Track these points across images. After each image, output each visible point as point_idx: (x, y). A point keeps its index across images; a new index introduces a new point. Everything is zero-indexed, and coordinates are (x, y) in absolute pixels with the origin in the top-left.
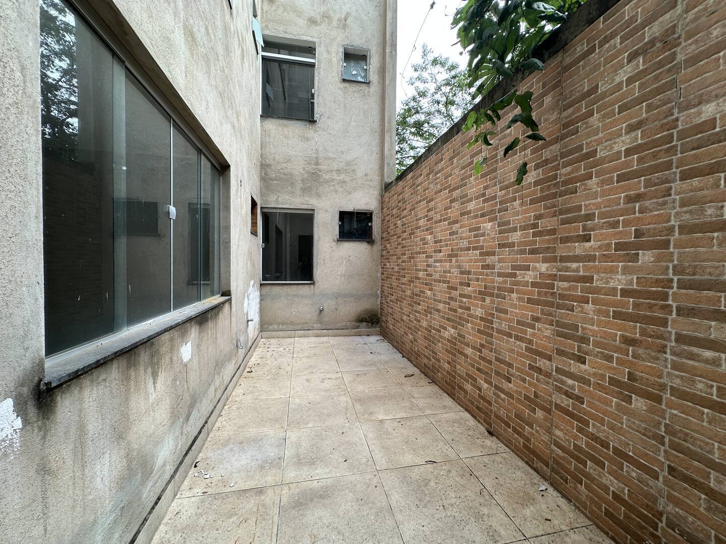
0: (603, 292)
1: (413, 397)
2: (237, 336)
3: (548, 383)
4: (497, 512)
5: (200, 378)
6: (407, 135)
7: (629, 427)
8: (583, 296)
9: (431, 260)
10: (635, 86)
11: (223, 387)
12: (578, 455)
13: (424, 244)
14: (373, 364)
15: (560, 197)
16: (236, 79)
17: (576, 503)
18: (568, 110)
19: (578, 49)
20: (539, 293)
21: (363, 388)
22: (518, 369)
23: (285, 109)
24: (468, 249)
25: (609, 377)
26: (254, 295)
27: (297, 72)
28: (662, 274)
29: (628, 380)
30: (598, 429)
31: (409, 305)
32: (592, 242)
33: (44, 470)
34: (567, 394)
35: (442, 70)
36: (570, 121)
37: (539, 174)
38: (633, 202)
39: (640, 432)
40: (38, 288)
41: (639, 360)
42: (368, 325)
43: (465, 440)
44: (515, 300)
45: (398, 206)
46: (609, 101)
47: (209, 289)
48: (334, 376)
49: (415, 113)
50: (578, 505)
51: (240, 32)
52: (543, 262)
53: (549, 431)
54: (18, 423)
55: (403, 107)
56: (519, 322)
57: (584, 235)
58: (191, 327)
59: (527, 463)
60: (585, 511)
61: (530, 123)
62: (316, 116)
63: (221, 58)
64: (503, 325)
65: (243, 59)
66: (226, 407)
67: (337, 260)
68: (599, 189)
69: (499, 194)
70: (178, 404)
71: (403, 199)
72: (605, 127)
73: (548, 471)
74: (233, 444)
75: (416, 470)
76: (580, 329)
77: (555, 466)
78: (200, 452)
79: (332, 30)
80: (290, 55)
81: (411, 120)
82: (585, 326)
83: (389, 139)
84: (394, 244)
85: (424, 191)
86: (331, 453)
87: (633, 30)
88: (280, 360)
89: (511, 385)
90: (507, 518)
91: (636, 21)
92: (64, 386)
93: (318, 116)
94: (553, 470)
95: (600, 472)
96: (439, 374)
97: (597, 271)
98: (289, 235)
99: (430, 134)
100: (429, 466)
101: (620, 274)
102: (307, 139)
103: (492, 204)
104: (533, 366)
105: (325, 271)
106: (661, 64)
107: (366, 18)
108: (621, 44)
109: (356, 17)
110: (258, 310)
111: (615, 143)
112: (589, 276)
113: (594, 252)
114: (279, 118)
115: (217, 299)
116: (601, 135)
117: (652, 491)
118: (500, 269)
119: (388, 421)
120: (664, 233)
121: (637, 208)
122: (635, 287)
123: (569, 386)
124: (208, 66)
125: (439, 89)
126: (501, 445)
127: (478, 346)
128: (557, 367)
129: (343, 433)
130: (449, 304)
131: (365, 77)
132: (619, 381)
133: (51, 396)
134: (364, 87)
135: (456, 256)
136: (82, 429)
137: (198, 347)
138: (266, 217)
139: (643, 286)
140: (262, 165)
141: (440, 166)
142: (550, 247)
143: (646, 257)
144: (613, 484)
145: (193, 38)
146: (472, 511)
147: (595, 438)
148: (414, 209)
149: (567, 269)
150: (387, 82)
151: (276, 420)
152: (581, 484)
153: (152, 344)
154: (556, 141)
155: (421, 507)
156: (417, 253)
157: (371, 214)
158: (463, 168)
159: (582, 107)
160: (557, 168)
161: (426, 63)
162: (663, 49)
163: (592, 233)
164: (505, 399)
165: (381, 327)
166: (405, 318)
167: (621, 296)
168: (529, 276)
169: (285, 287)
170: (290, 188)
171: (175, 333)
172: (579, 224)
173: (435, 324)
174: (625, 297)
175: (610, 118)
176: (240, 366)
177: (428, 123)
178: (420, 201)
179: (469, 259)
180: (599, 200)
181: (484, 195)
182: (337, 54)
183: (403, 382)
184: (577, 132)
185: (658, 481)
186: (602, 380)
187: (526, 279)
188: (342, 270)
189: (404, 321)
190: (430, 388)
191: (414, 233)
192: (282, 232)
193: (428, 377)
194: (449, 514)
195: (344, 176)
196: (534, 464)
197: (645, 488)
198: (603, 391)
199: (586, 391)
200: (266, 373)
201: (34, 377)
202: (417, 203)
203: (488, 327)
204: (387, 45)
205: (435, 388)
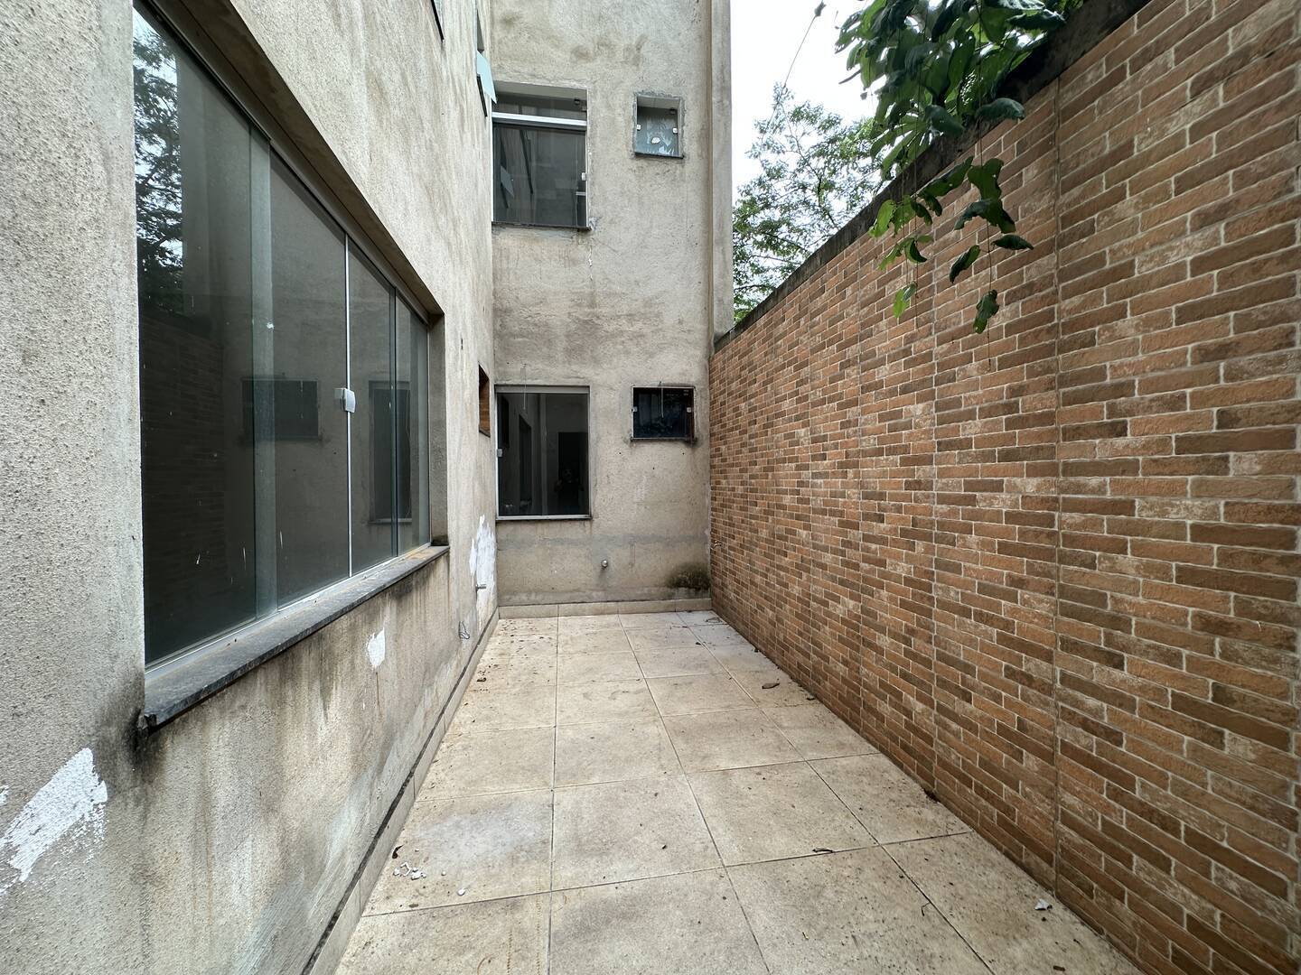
0: (1154, 530)
1: (781, 727)
2: (459, 618)
3: (1047, 704)
4: (958, 950)
5: (400, 695)
6: (749, 248)
7: (1221, 792)
8: (1113, 540)
9: (805, 475)
10: (1210, 139)
11: (438, 710)
12: (1113, 843)
13: (791, 444)
14: (703, 664)
15: (1060, 352)
16: (451, 161)
17: (1112, 936)
18: (1072, 191)
19: (1090, 77)
20: (1022, 534)
21: (689, 710)
22: (984, 677)
23: (532, 211)
24: (879, 452)
25: (1173, 694)
26: (486, 540)
27: (553, 143)
28: (1280, 496)
29: (1213, 700)
30: (1153, 793)
31: (766, 555)
32: (1129, 436)
33: (145, 876)
34: (1085, 724)
35: (810, 128)
36: (1077, 210)
37: (1017, 312)
38: (1213, 360)
39: (1243, 803)
40: (133, 547)
41: (1237, 662)
42: (689, 593)
43: (884, 809)
44: (975, 546)
45: (740, 376)
46: (1155, 170)
47: (410, 534)
48: (633, 687)
49: (762, 209)
50: (1115, 939)
51: (456, 80)
52: (1028, 476)
53: (1051, 795)
54: (102, 793)
55: (741, 198)
56: (982, 589)
57: (1112, 424)
58: (384, 604)
59: (1007, 854)
60: (1131, 953)
61: (999, 217)
62: (590, 222)
63: (427, 125)
64: (952, 594)
65: (462, 125)
66: (443, 746)
67: (632, 475)
68: (1140, 337)
69: (937, 349)
70: (365, 745)
71: (750, 363)
72: (1149, 221)
73: (1052, 874)
74: (459, 814)
75: (797, 866)
76: (1109, 602)
77: (1065, 862)
78: (402, 829)
79: (615, 68)
80: (538, 114)
81: (756, 221)
82: (1119, 595)
83: (721, 256)
84: (735, 446)
85: (790, 348)
86: (637, 833)
87: (1201, 34)
88: (534, 658)
89: (970, 707)
90: (978, 964)
91: (1207, 19)
92: (177, 720)
93: (592, 219)
94: (1061, 870)
95: (1160, 878)
96: (828, 683)
97: (1142, 491)
98: (544, 433)
99: (793, 246)
100: (820, 858)
101: (1189, 496)
102: (574, 262)
103: (924, 369)
104: (1014, 671)
105: (610, 496)
106: (1263, 96)
107: (675, 43)
108: (1177, 62)
109: (656, 43)
110: (492, 569)
111: (1171, 249)
112: (1125, 502)
113: (1134, 455)
114: (524, 226)
115: (424, 552)
116: (1140, 235)
117: (1272, 918)
118: (942, 489)
119: (737, 773)
120: (1281, 417)
121: (1222, 372)
122: (1222, 521)
123: (1090, 711)
124: (407, 141)
125: (805, 162)
126: (952, 818)
127: (903, 633)
128: (1064, 675)
129: (656, 795)
130: (843, 553)
131: (675, 146)
132: (1195, 702)
133: (155, 740)
134: (673, 165)
135: (856, 465)
136: (206, 797)
137: (395, 639)
138: (503, 401)
139: (1240, 521)
140: (495, 310)
141: (819, 302)
142: (1042, 448)
143: (1243, 464)
144: (1190, 903)
145: (382, 93)
146: (909, 947)
147: (1150, 813)
148: (772, 380)
149: (1079, 488)
150: (715, 155)
151: (534, 770)
152: (1122, 899)
153: (321, 638)
154: (1049, 249)
155: (812, 939)
156: (778, 461)
157: (691, 391)
158: (864, 305)
159: (1101, 184)
160: (1053, 298)
161: (781, 117)
162: (1267, 68)
163: (1128, 419)
164: (959, 732)
165: (713, 595)
166: (758, 579)
167: (1192, 540)
168: (1002, 502)
169: (540, 525)
170: (545, 349)
171: (357, 616)
172: (1101, 403)
173: (818, 590)
174: (1204, 541)
175: (1159, 202)
176: (465, 669)
177: (789, 224)
178: (783, 367)
179: (881, 472)
180: (1141, 357)
181: (907, 352)
182: (624, 110)
183: (760, 698)
184: (1092, 230)
185: (1286, 900)
186: (1158, 701)
187: (996, 507)
188: (640, 493)
189: (756, 585)
190: (812, 708)
191: (772, 425)
192: (530, 428)
193: (806, 688)
194: (866, 954)
195: (640, 324)
196: (1021, 857)
197: (1259, 913)
198: (1161, 720)
199: (1126, 720)
200: (510, 682)
201: (127, 707)
202: (777, 370)
203: (922, 597)
204: (714, 88)
205: (819, 710)
